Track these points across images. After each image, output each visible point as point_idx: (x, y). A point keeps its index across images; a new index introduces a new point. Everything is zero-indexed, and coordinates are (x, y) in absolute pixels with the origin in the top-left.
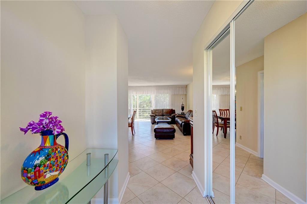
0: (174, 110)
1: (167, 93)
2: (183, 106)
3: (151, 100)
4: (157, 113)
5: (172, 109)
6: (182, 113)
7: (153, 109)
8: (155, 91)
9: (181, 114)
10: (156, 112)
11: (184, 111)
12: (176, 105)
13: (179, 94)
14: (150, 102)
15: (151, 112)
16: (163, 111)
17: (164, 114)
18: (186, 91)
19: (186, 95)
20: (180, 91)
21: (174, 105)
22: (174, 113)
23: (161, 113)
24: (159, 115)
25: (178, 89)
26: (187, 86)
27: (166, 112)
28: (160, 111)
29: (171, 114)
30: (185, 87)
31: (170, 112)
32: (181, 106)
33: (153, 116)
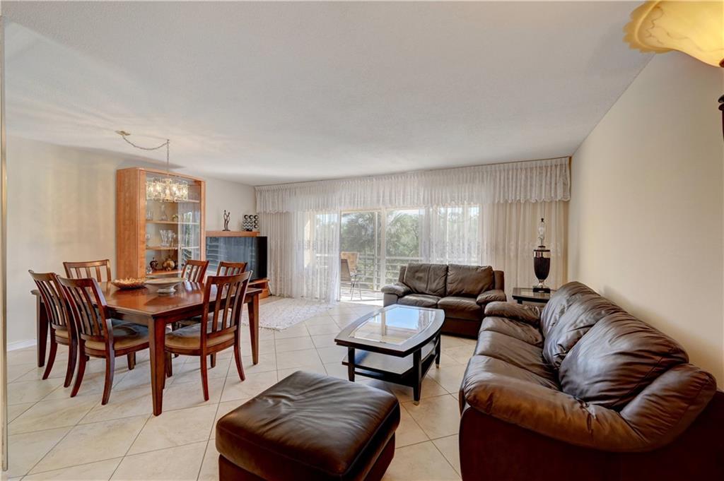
0: (502, 274)
1: (471, 200)
2: (545, 255)
4: (420, 279)
5: (490, 268)
7: (406, 265)
9: (531, 294)
10: (417, 274)
11: (547, 283)
12: (513, 248)
13: (527, 201)
16: (446, 275)
17: (448, 290)
18: (565, 185)
19: (566, 204)
20: (531, 185)
21: (504, 249)
22: (497, 284)
23: (437, 282)
24: (427, 292)
25: (523, 176)
26: (570, 158)
27: (462, 281)
28: (432, 273)
29: (481, 290)
30: (561, 165)
31: (479, 282)
32: (536, 258)
33: (394, 294)
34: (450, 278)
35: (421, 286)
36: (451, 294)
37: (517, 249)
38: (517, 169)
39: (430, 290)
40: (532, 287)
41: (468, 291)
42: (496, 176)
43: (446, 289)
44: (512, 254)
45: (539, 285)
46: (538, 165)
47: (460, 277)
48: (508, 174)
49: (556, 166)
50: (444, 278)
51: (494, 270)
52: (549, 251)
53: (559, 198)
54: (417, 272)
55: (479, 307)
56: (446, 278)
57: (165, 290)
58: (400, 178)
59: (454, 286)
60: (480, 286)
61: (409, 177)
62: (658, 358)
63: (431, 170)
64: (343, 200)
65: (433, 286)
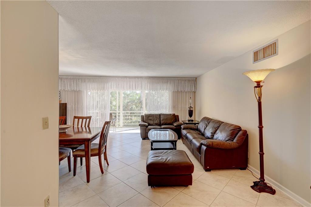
0: (178, 116)
1: (167, 89)
2: (192, 109)
3: (142, 99)
4: (150, 120)
5: (174, 114)
6: (189, 121)
7: (143, 114)
8: (147, 86)
9: (187, 122)
10: (149, 118)
11: (192, 118)
12: (180, 107)
13: (184, 91)
14: (141, 102)
15: (142, 118)
16: (160, 118)
17: (162, 123)
18: (195, 86)
19: (195, 92)
20: (186, 86)
21: (177, 108)
22: (177, 120)
23: (157, 120)
24: (154, 124)
25: (183, 83)
26: (196, 78)
27: (166, 119)
28: (155, 117)
29: (173, 122)
30: (194, 80)
31: (172, 120)
32: (189, 110)
33: (145, 126)
34: (161, 119)
35: (151, 122)
36: (163, 124)
37: (181, 107)
38: (181, 80)
39: (155, 123)
40: (187, 120)
41: (169, 123)
42: (175, 82)
43: (160, 122)
44: (180, 109)
45: (190, 119)
46: (188, 79)
47: (165, 118)
48: (179, 81)
49: (192, 80)
50: (159, 119)
51: (176, 115)
52: (192, 108)
53: (193, 91)
54: (149, 117)
55: (175, 127)
56: (160, 119)
57: (64, 131)
58: (139, 79)
59: (164, 121)
60: (173, 120)
61: (143, 79)
62: (238, 129)
63: (152, 77)
64: (113, 86)
65: (156, 122)
